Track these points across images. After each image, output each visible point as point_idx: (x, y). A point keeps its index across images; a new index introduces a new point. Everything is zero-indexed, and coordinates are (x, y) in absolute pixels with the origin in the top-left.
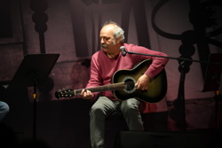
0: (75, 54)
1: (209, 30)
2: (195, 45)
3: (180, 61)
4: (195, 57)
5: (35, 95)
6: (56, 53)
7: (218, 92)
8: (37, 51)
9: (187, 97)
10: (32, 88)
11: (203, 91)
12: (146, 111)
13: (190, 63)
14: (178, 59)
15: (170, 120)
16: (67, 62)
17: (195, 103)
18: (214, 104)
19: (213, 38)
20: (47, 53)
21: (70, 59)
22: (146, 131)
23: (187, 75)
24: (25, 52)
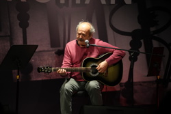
0: (50, 46)
1: (152, 29)
2: (142, 41)
3: (130, 52)
4: (142, 49)
5: (18, 77)
6: (35, 44)
7: (159, 77)
8: (21, 42)
9: (135, 80)
10: (16, 71)
11: (148, 76)
12: (104, 90)
13: (138, 54)
14: (129, 51)
15: (122, 97)
16: (44, 51)
17: (141, 85)
18: (155, 85)
19: (156, 35)
20: (28, 44)
21: (46, 49)
22: (103, 105)
23: (135, 63)
24: (11, 43)
